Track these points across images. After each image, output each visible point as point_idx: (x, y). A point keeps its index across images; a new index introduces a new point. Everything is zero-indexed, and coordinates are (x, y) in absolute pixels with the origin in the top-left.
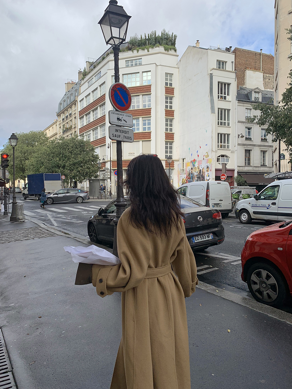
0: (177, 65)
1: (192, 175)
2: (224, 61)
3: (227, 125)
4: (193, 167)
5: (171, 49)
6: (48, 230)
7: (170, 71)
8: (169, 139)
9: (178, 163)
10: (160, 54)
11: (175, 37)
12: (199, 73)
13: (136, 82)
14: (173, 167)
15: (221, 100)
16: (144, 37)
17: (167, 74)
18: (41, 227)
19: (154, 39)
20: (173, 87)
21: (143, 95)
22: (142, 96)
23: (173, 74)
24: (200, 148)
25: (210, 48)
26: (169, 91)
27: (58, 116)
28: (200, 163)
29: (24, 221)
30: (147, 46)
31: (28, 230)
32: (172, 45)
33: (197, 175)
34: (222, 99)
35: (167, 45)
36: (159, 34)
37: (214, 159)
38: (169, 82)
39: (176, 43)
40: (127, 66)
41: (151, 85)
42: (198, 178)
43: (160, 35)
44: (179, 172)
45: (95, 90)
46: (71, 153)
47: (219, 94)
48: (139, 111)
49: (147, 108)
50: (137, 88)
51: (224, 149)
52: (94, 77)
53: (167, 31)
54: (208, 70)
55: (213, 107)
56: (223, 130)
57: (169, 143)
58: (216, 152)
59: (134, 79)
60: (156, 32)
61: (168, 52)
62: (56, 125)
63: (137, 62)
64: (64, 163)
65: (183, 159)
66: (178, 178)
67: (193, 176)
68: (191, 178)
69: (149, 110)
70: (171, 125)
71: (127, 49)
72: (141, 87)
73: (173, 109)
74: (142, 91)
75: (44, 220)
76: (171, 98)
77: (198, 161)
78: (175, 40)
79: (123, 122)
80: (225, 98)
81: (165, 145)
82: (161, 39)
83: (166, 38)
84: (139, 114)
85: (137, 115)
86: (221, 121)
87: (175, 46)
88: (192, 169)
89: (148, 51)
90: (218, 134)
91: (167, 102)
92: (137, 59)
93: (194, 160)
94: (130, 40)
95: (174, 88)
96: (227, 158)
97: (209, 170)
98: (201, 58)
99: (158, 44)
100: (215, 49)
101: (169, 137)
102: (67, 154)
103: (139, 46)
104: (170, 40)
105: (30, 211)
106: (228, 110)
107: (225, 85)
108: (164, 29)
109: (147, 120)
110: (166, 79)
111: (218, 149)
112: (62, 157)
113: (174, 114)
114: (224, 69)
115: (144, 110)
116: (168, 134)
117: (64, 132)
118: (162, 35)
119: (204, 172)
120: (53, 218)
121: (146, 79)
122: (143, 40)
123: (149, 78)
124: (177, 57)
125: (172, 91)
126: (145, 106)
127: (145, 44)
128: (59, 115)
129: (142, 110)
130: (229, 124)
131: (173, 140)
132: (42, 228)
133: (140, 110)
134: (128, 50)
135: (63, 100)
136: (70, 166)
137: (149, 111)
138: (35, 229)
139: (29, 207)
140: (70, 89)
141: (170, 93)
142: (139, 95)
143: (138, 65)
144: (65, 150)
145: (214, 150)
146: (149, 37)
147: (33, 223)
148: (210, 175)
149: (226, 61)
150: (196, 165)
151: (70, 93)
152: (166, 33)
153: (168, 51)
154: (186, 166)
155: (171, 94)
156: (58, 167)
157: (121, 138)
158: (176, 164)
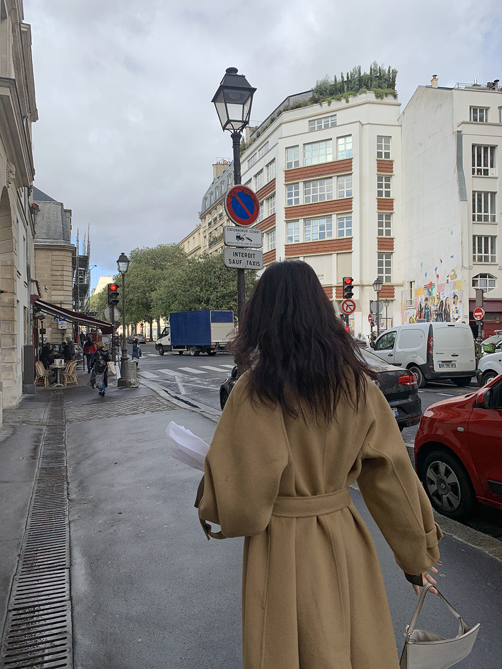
0: (398, 120)
1: (426, 311)
2: (484, 107)
3: (490, 221)
4: (428, 296)
5: (386, 95)
6: (168, 401)
7: (384, 132)
8: (385, 249)
9: (402, 289)
10: (367, 105)
11: (395, 72)
12: (436, 133)
13: (326, 155)
14: (393, 297)
15: (478, 176)
16: (341, 78)
17: (380, 138)
18: (160, 396)
19: (357, 80)
20: (391, 159)
21: (338, 176)
22: (336, 177)
23: (391, 137)
24: (442, 262)
25: (457, 87)
26: (384, 166)
27: (201, 218)
28: (441, 288)
29: (137, 387)
30: (346, 94)
31: (141, 400)
32: (390, 88)
33: (436, 311)
34: (481, 175)
35: (379, 89)
36: (366, 71)
37: (467, 281)
38: (383, 151)
39: (396, 83)
40: (312, 130)
41: (352, 159)
42: (437, 315)
43: (368, 73)
44: (403, 306)
45: (258, 173)
46: (219, 278)
47: (473, 165)
48: (331, 203)
49: (345, 197)
50: (329, 165)
51: (486, 263)
52: (257, 151)
53: (379, 65)
54: (453, 126)
55: (464, 190)
56: (483, 230)
57: (384, 256)
58: (470, 268)
59: (322, 151)
60: (360, 69)
61: (381, 100)
62: (199, 233)
63: (328, 121)
64: (208, 294)
65: (411, 283)
66: (402, 316)
67: (429, 313)
68: (426, 315)
69: (349, 200)
70: (388, 225)
71: (311, 101)
72: (335, 164)
73: (391, 197)
74: (337, 170)
75: (168, 386)
76: (388, 179)
77: (438, 285)
78: (394, 78)
79: (246, 241)
80: (486, 172)
81: (377, 260)
82: (370, 78)
83: (378, 77)
84: (332, 209)
85: (327, 210)
86: (479, 214)
87: (394, 89)
88: (426, 299)
89: (347, 102)
90: (474, 237)
91: (380, 186)
92: (329, 117)
93: (431, 284)
94: (317, 87)
95: (392, 161)
96: (492, 279)
97: (458, 302)
98: (441, 105)
99: (364, 89)
100: (468, 88)
101: (386, 245)
102: (213, 281)
103: (331, 94)
104: (386, 79)
105: (152, 371)
106: (492, 193)
107: (486, 149)
108: (375, 62)
109: (345, 219)
110: (379, 147)
111: (475, 263)
112: (205, 285)
113: (393, 206)
114: (485, 121)
115: (341, 201)
116: (383, 240)
117: (211, 244)
118: (371, 72)
119: (449, 305)
120: (182, 382)
121: (344, 149)
122: (339, 83)
123: (349, 147)
124: (398, 107)
125: (389, 166)
126: (341, 193)
127: (341, 90)
128: (203, 217)
129: (336, 202)
130: (494, 219)
131: (393, 249)
132: (162, 397)
133: (334, 203)
134: (313, 103)
135: (209, 192)
136: (217, 299)
137: (350, 203)
138: (150, 399)
139: (151, 365)
140: (221, 174)
141: (387, 169)
142: (331, 177)
143: (330, 126)
144: (210, 274)
145: (466, 265)
146: (348, 78)
147: (150, 390)
148: (460, 311)
149: (487, 107)
150: (435, 292)
151: (221, 179)
152: (378, 67)
153: (382, 98)
154: (417, 294)
155: (387, 172)
156: (199, 301)
157: (243, 265)
158: (397, 291)
